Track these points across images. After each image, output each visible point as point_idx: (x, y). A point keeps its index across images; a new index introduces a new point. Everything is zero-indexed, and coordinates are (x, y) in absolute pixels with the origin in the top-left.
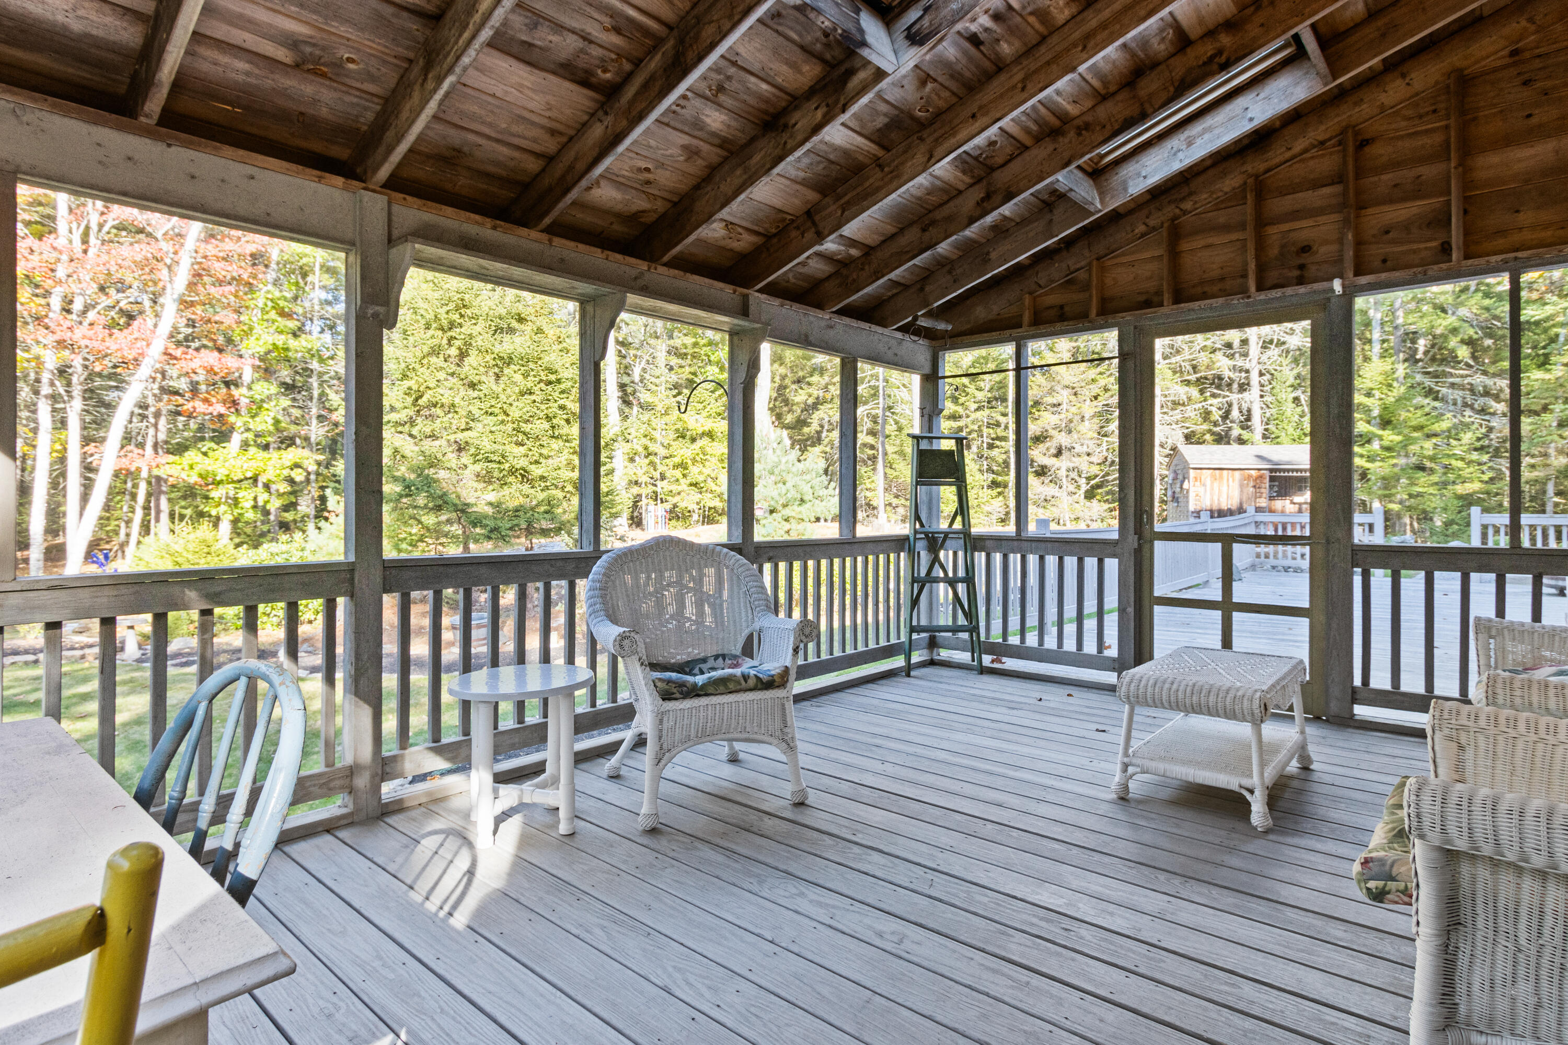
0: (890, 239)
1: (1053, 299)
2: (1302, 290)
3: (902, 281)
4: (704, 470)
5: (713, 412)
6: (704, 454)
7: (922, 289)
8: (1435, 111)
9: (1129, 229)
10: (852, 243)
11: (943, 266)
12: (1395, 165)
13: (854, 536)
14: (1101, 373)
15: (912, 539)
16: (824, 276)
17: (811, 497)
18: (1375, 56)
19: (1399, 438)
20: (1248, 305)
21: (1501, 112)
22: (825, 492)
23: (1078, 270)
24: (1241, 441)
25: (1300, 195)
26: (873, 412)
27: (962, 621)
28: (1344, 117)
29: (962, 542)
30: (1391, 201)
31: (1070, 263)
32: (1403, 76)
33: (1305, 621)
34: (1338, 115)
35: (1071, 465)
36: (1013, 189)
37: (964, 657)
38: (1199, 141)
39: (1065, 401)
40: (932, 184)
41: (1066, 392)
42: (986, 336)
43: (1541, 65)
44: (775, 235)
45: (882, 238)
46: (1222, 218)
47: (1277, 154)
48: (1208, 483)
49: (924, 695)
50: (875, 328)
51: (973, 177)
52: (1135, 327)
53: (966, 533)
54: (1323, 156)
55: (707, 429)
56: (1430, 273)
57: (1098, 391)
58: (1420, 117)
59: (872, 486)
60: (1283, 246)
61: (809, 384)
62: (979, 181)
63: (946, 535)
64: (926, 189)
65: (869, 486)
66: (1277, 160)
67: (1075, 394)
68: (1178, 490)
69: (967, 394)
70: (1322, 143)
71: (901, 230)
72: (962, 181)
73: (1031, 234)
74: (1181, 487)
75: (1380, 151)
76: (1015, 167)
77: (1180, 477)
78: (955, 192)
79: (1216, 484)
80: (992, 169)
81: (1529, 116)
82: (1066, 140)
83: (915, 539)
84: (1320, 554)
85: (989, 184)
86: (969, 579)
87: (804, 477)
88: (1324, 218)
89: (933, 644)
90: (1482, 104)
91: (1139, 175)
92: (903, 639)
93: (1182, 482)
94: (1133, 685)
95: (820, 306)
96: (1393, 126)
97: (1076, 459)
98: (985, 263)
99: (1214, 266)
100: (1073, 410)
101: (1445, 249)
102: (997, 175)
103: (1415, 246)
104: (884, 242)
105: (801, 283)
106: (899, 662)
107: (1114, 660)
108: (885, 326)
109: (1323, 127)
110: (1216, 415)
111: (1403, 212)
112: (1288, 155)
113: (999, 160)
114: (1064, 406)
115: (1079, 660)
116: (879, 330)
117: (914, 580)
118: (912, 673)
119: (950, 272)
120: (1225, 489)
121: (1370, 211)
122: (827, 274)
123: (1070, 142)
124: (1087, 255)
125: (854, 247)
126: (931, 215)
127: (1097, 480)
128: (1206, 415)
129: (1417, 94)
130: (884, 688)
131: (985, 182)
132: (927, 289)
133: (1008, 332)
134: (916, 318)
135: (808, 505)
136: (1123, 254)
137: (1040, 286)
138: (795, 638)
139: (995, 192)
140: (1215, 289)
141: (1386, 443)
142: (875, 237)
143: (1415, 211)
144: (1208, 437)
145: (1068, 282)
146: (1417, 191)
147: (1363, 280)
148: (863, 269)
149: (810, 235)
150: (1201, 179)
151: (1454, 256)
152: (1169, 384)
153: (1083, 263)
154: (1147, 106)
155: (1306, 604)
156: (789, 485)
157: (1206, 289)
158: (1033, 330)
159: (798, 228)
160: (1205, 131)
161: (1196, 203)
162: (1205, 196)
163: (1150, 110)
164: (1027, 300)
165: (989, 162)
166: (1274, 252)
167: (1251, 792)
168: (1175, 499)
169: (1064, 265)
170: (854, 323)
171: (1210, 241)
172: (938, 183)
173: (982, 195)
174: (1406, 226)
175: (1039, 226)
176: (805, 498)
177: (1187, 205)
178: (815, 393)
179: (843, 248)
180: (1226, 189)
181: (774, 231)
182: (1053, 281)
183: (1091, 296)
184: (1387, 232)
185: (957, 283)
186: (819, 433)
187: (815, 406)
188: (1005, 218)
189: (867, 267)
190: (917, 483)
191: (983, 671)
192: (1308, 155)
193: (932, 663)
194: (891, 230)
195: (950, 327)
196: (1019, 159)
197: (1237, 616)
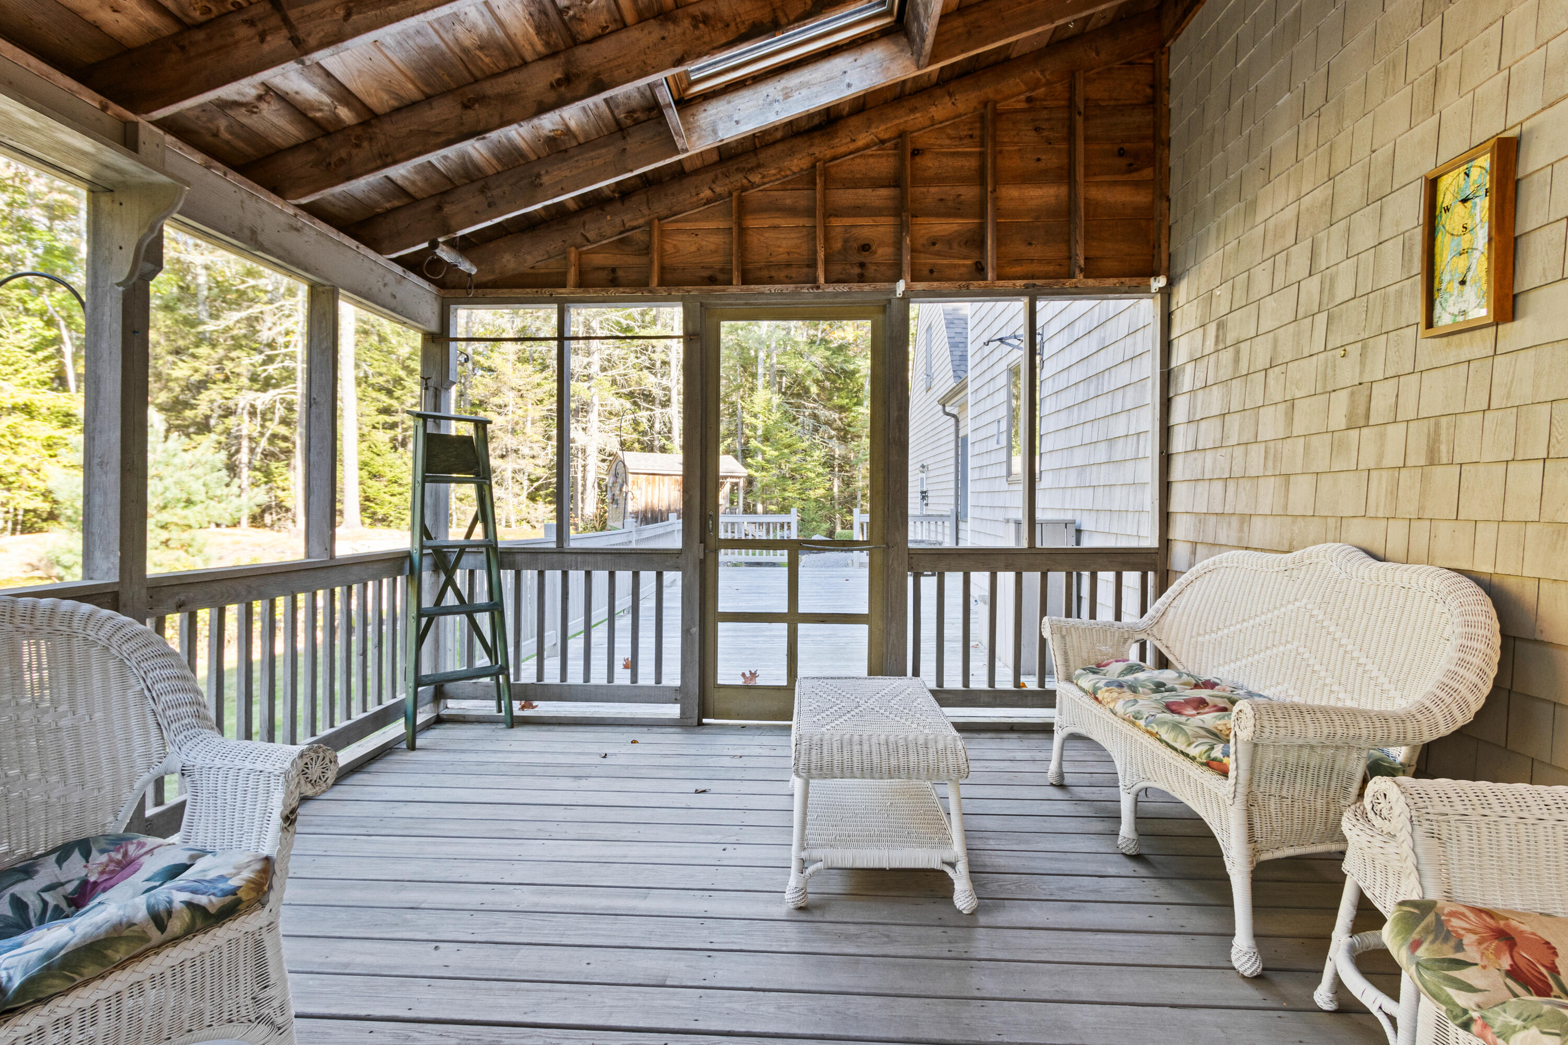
0: (406, 107)
1: (600, 259)
2: (867, 287)
3: (411, 189)
4: (15, 458)
5: (33, 379)
6: (16, 437)
7: (439, 208)
8: (971, 136)
9: (694, 192)
10: (344, 94)
11: (473, 181)
12: (939, 180)
13: (332, 557)
14: (546, 378)
15: (416, 557)
16: (285, 144)
17: (203, 497)
18: (963, 52)
19: (776, 453)
20: (817, 296)
21: (1020, 150)
22: (226, 490)
23: (634, 228)
24: (663, 449)
25: (861, 191)
26: (289, 397)
27: (482, 661)
28: (902, 121)
29: (483, 557)
30: (938, 215)
31: (626, 218)
32: (951, 95)
33: (865, 627)
34: (896, 118)
35: (517, 467)
36: (605, 77)
37: (488, 707)
38: (796, 96)
39: (511, 403)
40: (491, 31)
41: (512, 394)
42: (518, 293)
43: (1046, 116)
44: (199, 26)
45: (395, 104)
46: (788, 198)
47: (842, 143)
48: (644, 487)
49: (449, 780)
50: (363, 249)
51: (547, 44)
52: (702, 305)
53: (490, 547)
54: (881, 156)
55: (20, 401)
56: (971, 288)
57: (543, 396)
58: (961, 139)
59: (285, 484)
60: (846, 241)
61: (193, 356)
62: (553, 54)
63: (462, 549)
64: (480, 36)
65: (281, 484)
66: (843, 149)
67: (522, 396)
68: (617, 492)
69: (404, 388)
70: (883, 142)
71: (428, 99)
72: (532, 45)
73: (598, 162)
74: (621, 490)
75: (929, 163)
76: (606, 49)
77: (620, 480)
78: (517, 62)
79: (650, 488)
80: (575, 41)
81: (1038, 160)
82: (679, 30)
83: (422, 555)
84: (879, 558)
85: (568, 62)
86: (495, 608)
87: (193, 471)
88: (883, 219)
89: (440, 695)
90: (1006, 140)
91: (730, 117)
92: (401, 696)
93: (622, 486)
94: (814, 752)
95: (278, 190)
96: (939, 142)
97: (521, 461)
98: (534, 189)
99: (781, 250)
100: (520, 412)
101: (979, 270)
102: (582, 52)
103: (956, 262)
104: (397, 110)
105: (240, 144)
106: (397, 729)
107: (676, 690)
108: (380, 252)
109: (882, 127)
110: (645, 425)
111: (946, 227)
112: (852, 147)
113: (588, 30)
114: (510, 408)
115: (634, 694)
116: (372, 254)
117: (420, 613)
118: (419, 742)
119: (482, 191)
120: (657, 492)
121: (920, 220)
122: (293, 142)
123: (684, 34)
124: (646, 212)
125: (347, 104)
126: (477, 87)
127: (540, 482)
128: (636, 423)
129: (960, 116)
130: (384, 779)
131: (562, 59)
132: (447, 209)
133: (547, 292)
134: (434, 245)
135: (199, 507)
136: (686, 220)
137: (588, 240)
138: (288, 794)
139: (577, 76)
140: (782, 274)
141: (768, 457)
142: (386, 97)
143: (955, 228)
144: (636, 445)
145: (621, 241)
146: (955, 210)
147: (920, 286)
148: (358, 146)
149: (278, 41)
150: (771, 151)
151: (990, 275)
152: (606, 394)
153: (641, 221)
154: (780, 14)
155: (865, 610)
156: (168, 481)
157: (773, 273)
158: (579, 293)
159: (251, 23)
160: (802, 86)
161: (763, 177)
162: (773, 172)
163: (783, 21)
164: (573, 256)
165: (576, 27)
166: (838, 245)
167: (952, 865)
168: (614, 501)
169: (618, 220)
170: (333, 233)
171: (777, 222)
172: (499, 33)
173: (558, 75)
174: (948, 241)
175: (608, 154)
176: (193, 498)
177: (756, 178)
178: (205, 369)
179: (326, 99)
180: (795, 169)
181: (197, 15)
182: (605, 238)
183: (651, 262)
184: (934, 244)
185: (492, 208)
186: (207, 417)
187: (202, 385)
188: (568, 131)
189: (365, 144)
190: (425, 480)
191: (514, 722)
192: (868, 152)
193: (439, 721)
194: (411, 91)
195: (474, 271)
196: (613, 38)
197: (802, 628)
